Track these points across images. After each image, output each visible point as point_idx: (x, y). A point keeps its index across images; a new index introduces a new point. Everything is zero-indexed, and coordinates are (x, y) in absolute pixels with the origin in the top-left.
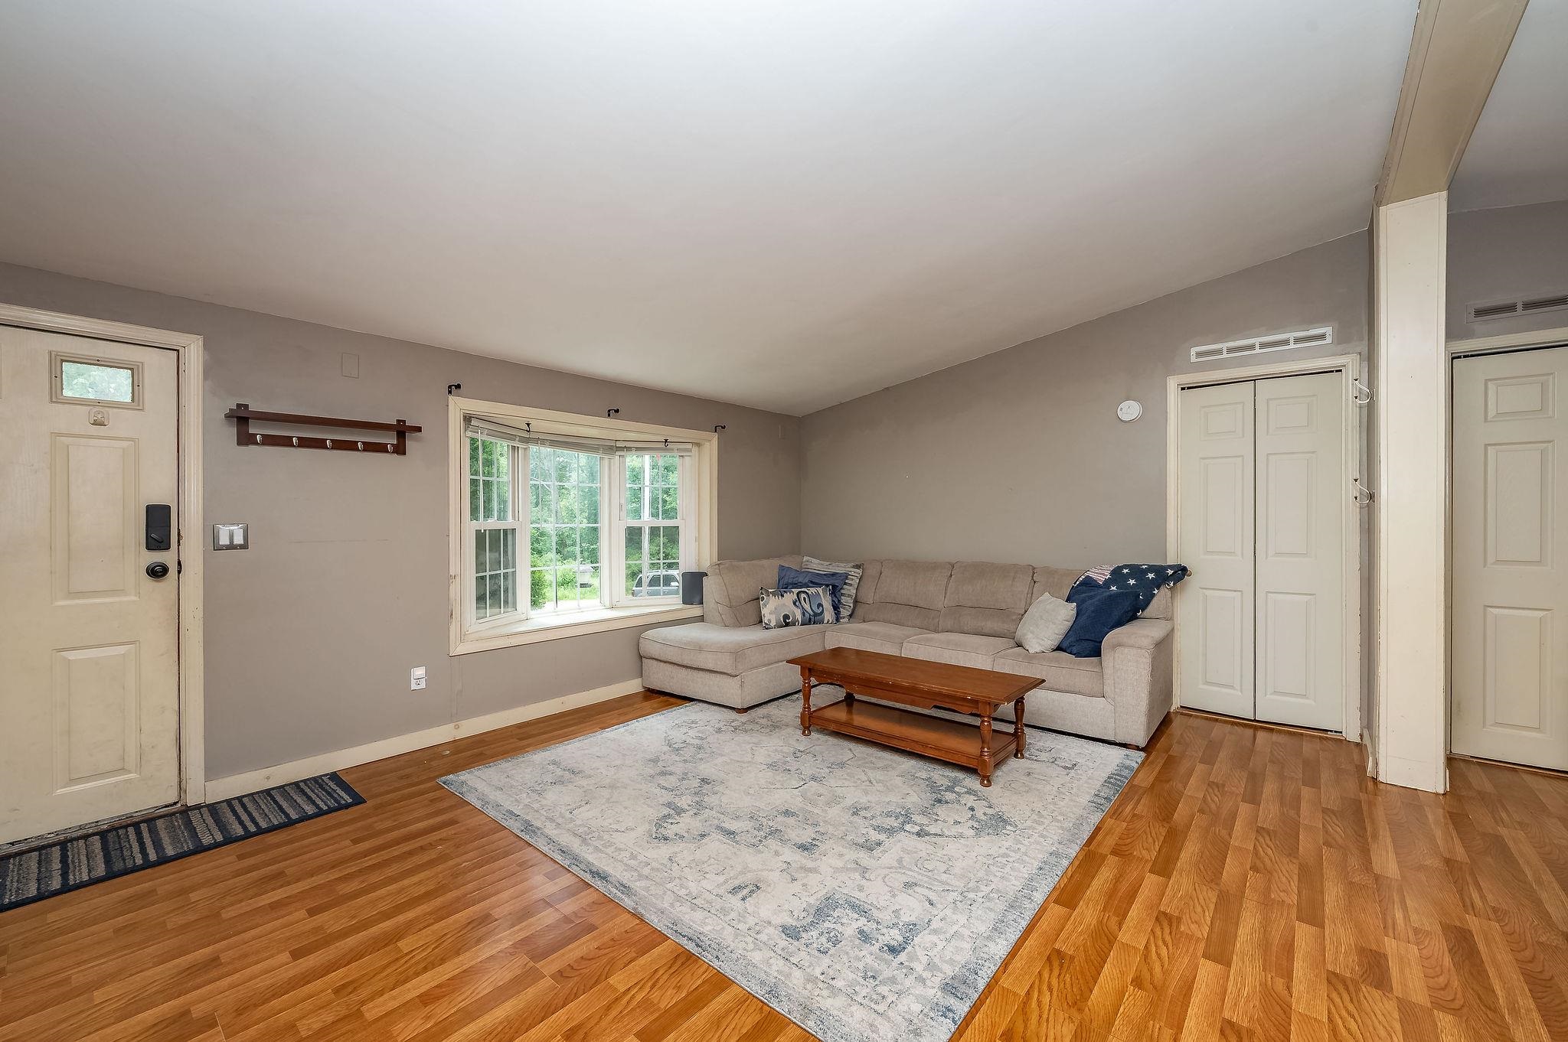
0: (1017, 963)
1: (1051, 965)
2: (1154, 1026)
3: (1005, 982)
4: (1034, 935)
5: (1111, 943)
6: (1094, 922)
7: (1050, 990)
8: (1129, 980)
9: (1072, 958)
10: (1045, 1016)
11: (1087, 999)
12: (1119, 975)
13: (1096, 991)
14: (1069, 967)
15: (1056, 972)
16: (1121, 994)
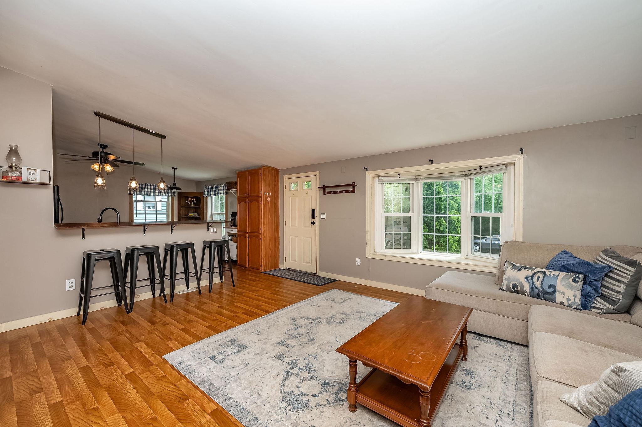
0: (190, 386)
1: (182, 395)
2: (135, 415)
3: (184, 381)
4: (201, 395)
5: (180, 420)
6: (196, 419)
7: (172, 391)
8: (158, 417)
9: (181, 403)
10: (164, 387)
11: (161, 400)
12: (162, 414)
13: (162, 403)
14: (177, 400)
15: (178, 395)
16: (154, 411)
